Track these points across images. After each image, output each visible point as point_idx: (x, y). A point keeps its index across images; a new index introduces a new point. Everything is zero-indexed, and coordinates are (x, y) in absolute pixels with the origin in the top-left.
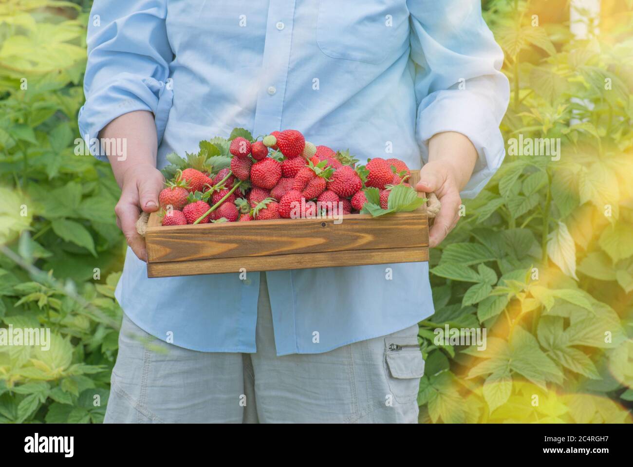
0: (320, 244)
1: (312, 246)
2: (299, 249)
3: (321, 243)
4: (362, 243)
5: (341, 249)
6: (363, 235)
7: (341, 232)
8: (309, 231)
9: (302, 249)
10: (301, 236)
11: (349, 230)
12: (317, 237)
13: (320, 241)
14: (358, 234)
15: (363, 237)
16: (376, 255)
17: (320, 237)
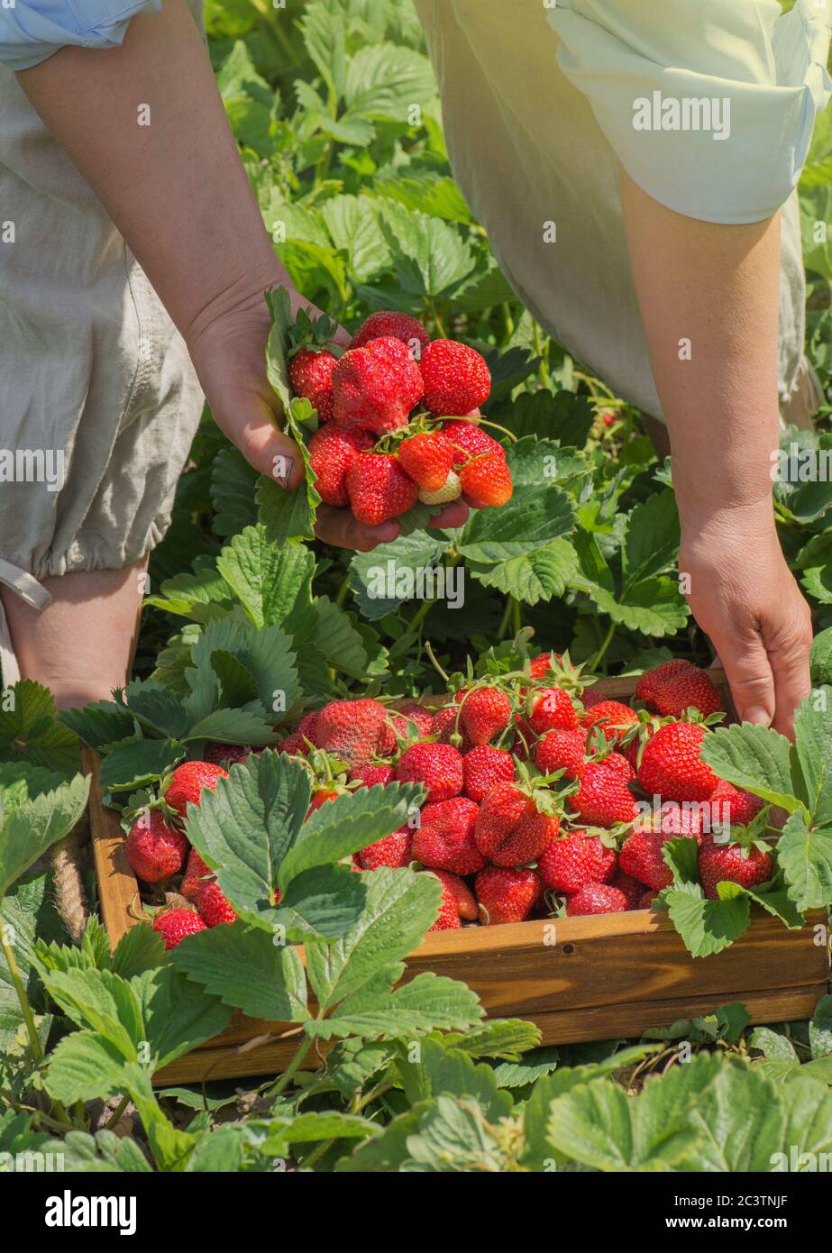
0: (558, 993)
1: (537, 998)
2: (505, 1005)
3: (560, 990)
4: (663, 985)
5: (610, 1001)
6: (665, 966)
7: (610, 964)
8: (529, 966)
9: (511, 1005)
10: (511, 978)
11: (630, 958)
12: (552, 978)
13: (557, 985)
14: (655, 966)
15: (666, 971)
16: (697, 1010)
17: (557, 978)
